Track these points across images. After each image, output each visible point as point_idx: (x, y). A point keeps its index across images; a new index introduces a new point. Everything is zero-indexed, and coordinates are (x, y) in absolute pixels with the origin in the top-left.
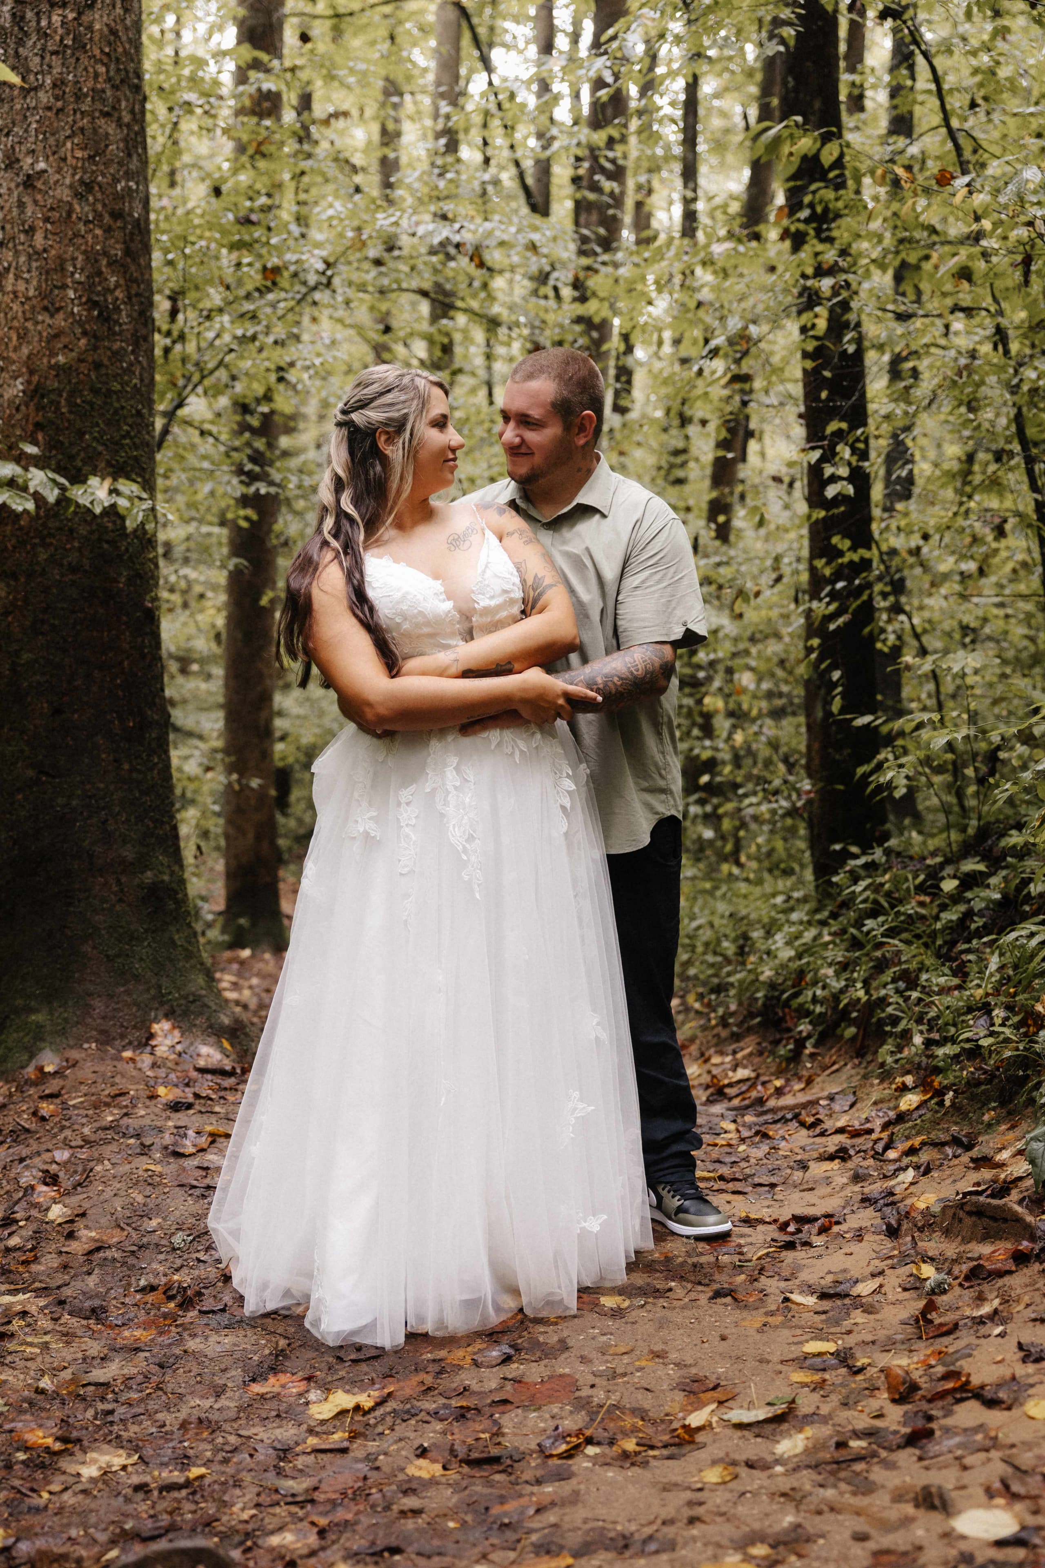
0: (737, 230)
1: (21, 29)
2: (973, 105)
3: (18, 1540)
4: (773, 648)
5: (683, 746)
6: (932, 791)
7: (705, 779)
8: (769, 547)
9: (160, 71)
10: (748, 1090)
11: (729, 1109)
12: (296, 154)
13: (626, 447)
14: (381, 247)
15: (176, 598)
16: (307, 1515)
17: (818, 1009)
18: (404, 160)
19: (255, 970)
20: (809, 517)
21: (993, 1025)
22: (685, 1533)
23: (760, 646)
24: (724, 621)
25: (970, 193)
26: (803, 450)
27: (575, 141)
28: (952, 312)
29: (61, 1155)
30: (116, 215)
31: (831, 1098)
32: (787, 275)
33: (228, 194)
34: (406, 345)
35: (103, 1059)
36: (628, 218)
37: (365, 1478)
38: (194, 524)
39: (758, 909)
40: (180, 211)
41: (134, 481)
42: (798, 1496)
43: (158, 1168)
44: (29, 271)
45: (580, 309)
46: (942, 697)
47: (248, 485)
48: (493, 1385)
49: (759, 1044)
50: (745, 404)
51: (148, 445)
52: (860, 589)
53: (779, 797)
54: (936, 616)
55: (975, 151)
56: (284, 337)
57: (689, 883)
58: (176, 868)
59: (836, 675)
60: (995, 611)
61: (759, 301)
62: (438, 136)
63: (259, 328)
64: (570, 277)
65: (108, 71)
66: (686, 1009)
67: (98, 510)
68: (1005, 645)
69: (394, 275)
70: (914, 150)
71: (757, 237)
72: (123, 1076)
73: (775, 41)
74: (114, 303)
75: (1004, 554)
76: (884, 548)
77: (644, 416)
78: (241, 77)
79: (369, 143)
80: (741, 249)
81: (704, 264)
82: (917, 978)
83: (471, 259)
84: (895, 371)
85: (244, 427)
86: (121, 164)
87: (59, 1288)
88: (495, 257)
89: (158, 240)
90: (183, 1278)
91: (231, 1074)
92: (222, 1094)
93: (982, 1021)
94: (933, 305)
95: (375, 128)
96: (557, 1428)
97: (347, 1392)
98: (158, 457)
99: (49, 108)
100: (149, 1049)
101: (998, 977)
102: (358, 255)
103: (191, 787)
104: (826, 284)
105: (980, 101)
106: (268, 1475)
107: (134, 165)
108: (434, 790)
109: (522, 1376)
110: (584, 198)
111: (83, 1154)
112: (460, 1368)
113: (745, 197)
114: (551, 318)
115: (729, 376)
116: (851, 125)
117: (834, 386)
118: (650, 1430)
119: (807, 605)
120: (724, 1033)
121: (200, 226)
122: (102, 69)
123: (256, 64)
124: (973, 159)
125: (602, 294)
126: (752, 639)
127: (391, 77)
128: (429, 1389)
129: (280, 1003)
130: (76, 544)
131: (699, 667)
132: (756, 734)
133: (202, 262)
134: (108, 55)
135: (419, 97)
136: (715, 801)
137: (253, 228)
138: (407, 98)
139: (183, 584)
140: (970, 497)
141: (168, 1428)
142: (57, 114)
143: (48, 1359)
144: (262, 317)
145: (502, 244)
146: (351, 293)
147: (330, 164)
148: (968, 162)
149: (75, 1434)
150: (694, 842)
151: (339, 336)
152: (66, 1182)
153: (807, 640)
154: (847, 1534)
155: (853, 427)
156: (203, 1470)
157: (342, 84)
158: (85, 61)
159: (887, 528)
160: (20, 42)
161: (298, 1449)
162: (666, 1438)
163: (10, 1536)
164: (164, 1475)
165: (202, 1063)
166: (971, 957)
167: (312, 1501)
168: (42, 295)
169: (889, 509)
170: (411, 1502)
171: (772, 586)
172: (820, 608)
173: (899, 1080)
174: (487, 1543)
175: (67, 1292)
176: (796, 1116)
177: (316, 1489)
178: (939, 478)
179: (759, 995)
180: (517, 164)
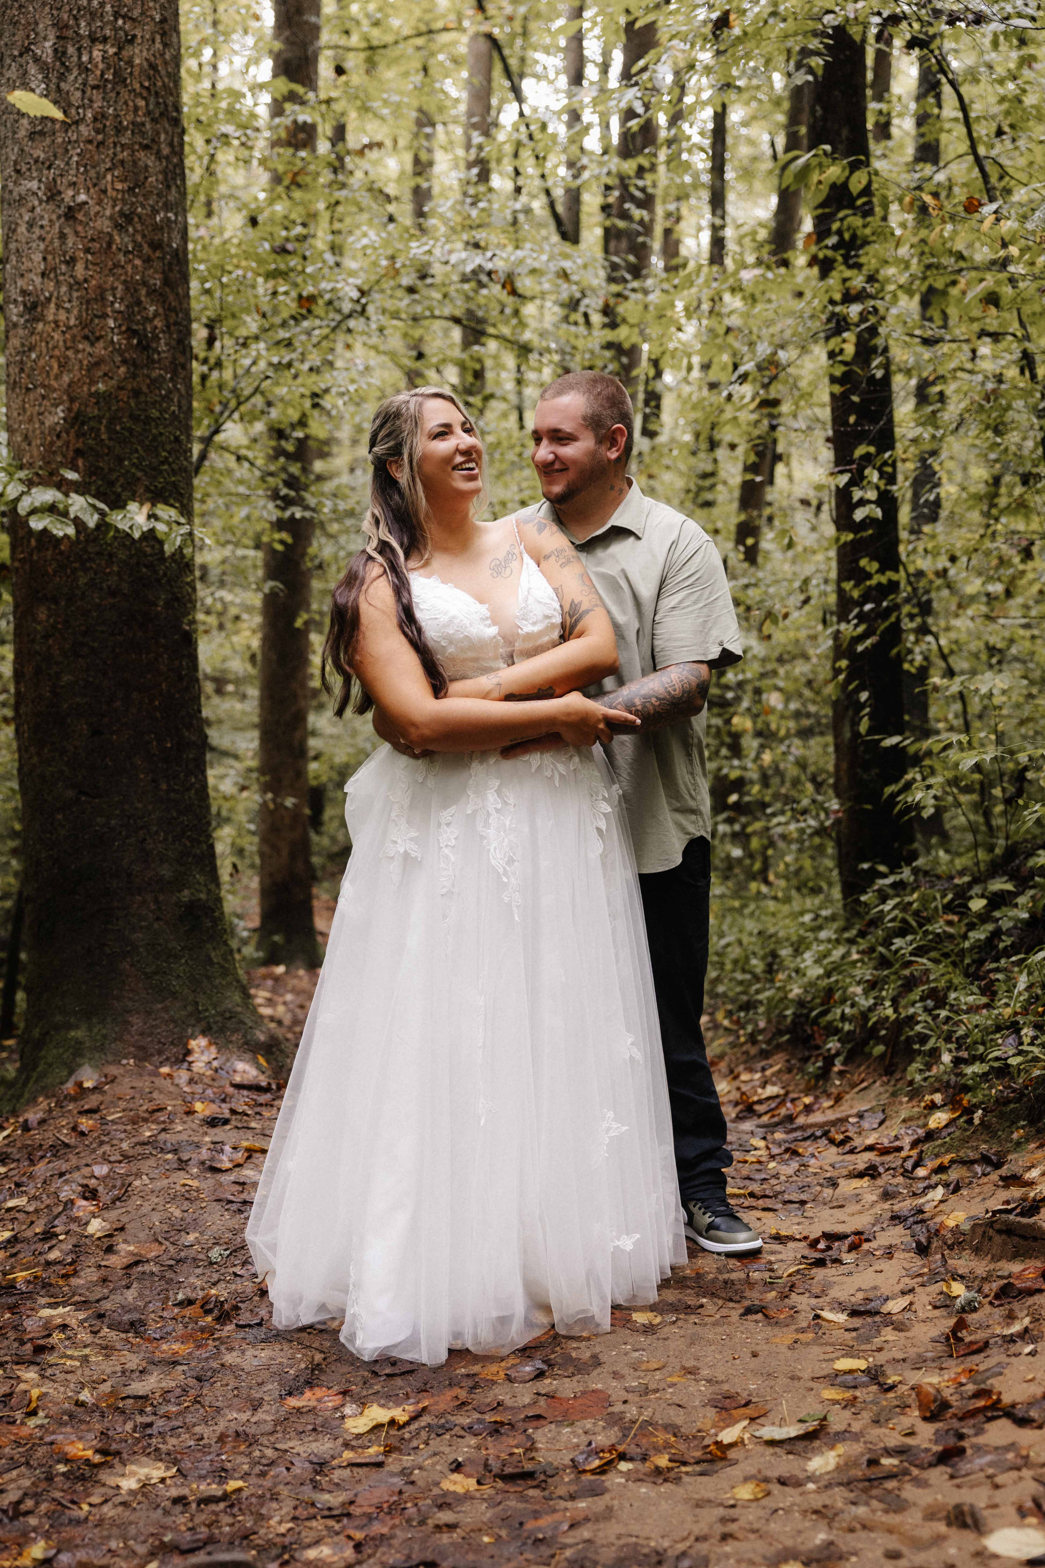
0: (766, 257)
1: (63, 64)
2: (1000, 133)
3: (59, 1552)
4: (800, 668)
5: (711, 766)
6: (959, 811)
7: (733, 798)
8: (797, 568)
9: (198, 104)
10: (777, 1108)
11: (759, 1126)
12: (330, 185)
13: (655, 470)
14: (414, 275)
15: (212, 620)
16: (344, 1528)
17: (847, 1027)
18: (436, 191)
19: (290, 987)
20: (838, 540)
21: (1021, 1044)
22: (719, 1550)
23: (788, 667)
24: (753, 642)
25: (998, 220)
26: (832, 474)
27: (605, 170)
28: (979, 337)
29: (101, 1170)
30: (156, 246)
31: (860, 1116)
32: (816, 301)
33: (265, 224)
34: (438, 371)
35: (141, 1075)
36: (657, 245)
37: (400, 1492)
38: (230, 547)
39: (786, 927)
40: (217, 241)
41: (172, 506)
42: (830, 1514)
43: (195, 1183)
44: (70, 301)
45: (610, 335)
46: (969, 717)
47: (283, 509)
48: (527, 1400)
49: (788, 1061)
50: (773, 428)
51: (185, 470)
52: (888, 611)
53: (808, 817)
54: (963, 637)
55: (1001, 178)
56: (319, 363)
57: (718, 901)
58: (212, 887)
59: (864, 696)
60: (1022, 632)
61: (786, 326)
62: (470, 166)
63: (294, 356)
64: (600, 303)
65: (147, 105)
66: (716, 1026)
67: (137, 535)
68: (1031, 665)
69: (426, 303)
70: (941, 177)
71: (785, 263)
72: (161, 1092)
73: (803, 71)
74: (153, 332)
75: (1030, 576)
76: (911, 569)
77: (673, 440)
78: (277, 109)
79: (403, 172)
80: (770, 275)
81: (733, 290)
82: (946, 996)
83: (504, 287)
84: (922, 395)
85: (280, 452)
86: (159, 195)
87: (98, 1301)
88: (525, 284)
89: (196, 270)
90: (220, 1292)
91: (267, 1090)
92: (258, 1109)
93: (1010, 1040)
94: (960, 331)
95: (408, 158)
96: (590, 1444)
97: (382, 1406)
98: (196, 482)
99: (90, 142)
100: (185, 1065)
101: (1026, 995)
102: (392, 283)
103: (226, 805)
104: (854, 310)
105: (1006, 129)
106: (304, 1488)
107: (173, 195)
108: (475, 812)
109: (555, 1392)
110: (614, 225)
111: (122, 1169)
112: (494, 1382)
113: (773, 224)
114: (580, 343)
115: (758, 401)
116: (879, 153)
117: (863, 411)
118: (682, 1446)
119: (835, 627)
120: (753, 1051)
121: (236, 255)
122: (141, 103)
123: (292, 97)
124: (1000, 185)
125: (631, 320)
126: (780, 660)
127: (425, 108)
128: (463, 1404)
129: (315, 1018)
130: (115, 569)
131: (727, 687)
132: (784, 753)
133: (239, 291)
134: (148, 89)
135: (451, 127)
136: (743, 819)
137: (289, 257)
138: (440, 128)
139: (219, 606)
140: (997, 520)
141: (205, 1441)
142: (98, 147)
143: (87, 1372)
144: (297, 344)
145: (533, 271)
146: (384, 320)
147: (364, 193)
148: (994, 188)
149: (114, 1447)
150: (722, 860)
151: (372, 363)
152: (105, 1197)
153: (835, 662)
154: (879, 1552)
155: (881, 450)
156: (240, 1483)
157: (376, 115)
158: (125, 95)
159: (914, 550)
160: (62, 77)
161: (335, 1463)
162: (698, 1454)
163: (51, 1548)
164: (202, 1487)
165: (238, 1079)
166: (1000, 976)
167: (348, 1515)
168: (83, 324)
169: (915, 531)
170: (445, 1517)
171: (801, 608)
172: (848, 629)
173: (928, 1098)
174: (521, 1558)
175: (106, 1305)
176: (826, 1134)
177: (352, 1503)
178: (966, 501)
179: (788, 1012)
180: (548, 192)
